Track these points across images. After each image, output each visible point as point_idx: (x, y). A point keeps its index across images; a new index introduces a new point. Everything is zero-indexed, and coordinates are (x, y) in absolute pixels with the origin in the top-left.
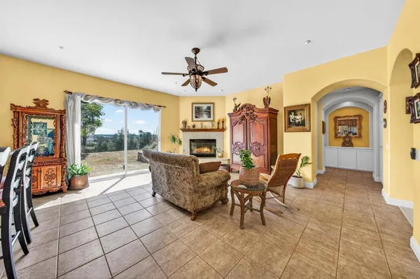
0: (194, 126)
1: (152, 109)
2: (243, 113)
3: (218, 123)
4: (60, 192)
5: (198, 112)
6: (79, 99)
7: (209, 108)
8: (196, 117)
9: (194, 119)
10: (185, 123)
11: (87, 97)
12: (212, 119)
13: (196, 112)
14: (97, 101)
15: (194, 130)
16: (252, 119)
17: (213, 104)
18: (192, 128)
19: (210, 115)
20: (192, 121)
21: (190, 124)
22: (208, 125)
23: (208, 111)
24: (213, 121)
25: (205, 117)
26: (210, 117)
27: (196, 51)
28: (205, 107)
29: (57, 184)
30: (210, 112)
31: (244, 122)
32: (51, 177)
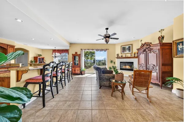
0: (122, 56)
1: (103, 51)
2: (144, 48)
3: (135, 54)
4: (79, 74)
5: (124, 49)
6: (83, 51)
7: (130, 47)
8: (123, 52)
9: (122, 53)
10: (118, 55)
11: (85, 50)
12: (131, 52)
13: (123, 50)
14: (87, 50)
15: (122, 58)
16: (149, 51)
17: (132, 45)
18: (121, 57)
19: (130, 50)
20: (121, 54)
21: (120, 55)
22: (129, 55)
23: (129, 49)
24: (132, 53)
25: (127, 52)
26: (130, 51)
27: (107, 29)
28: (127, 47)
29: (79, 72)
30: (130, 49)
31: (145, 52)
32: (78, 70)
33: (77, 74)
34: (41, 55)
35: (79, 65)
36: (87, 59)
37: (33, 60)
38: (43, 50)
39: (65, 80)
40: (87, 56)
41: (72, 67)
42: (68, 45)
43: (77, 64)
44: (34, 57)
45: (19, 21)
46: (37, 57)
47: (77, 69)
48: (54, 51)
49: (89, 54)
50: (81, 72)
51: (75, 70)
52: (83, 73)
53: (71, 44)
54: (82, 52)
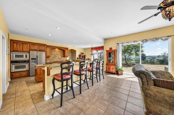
4: (114, 74)
6: (121, 45)
14: (126, 44)
32: (113, 69)
33: (112, 73)
34: (83, 53)
35: (114, 63)
36: (130, 55)
37: (78, 57)
38: (85, 49)
39: (100, 76)
40: (130, 51)
41: (107, 64)
42: (102, 41)
43: (112, 61)
44: (79, 55)
45: (59, 28)
46: (81, 55)
47: (112, 67)
48: (92, 49)
49: (132, 49)
50: (117, 72)
51: (109, 68)
52: (120, 73)
53: (106, 40)
54: (118, 47)
